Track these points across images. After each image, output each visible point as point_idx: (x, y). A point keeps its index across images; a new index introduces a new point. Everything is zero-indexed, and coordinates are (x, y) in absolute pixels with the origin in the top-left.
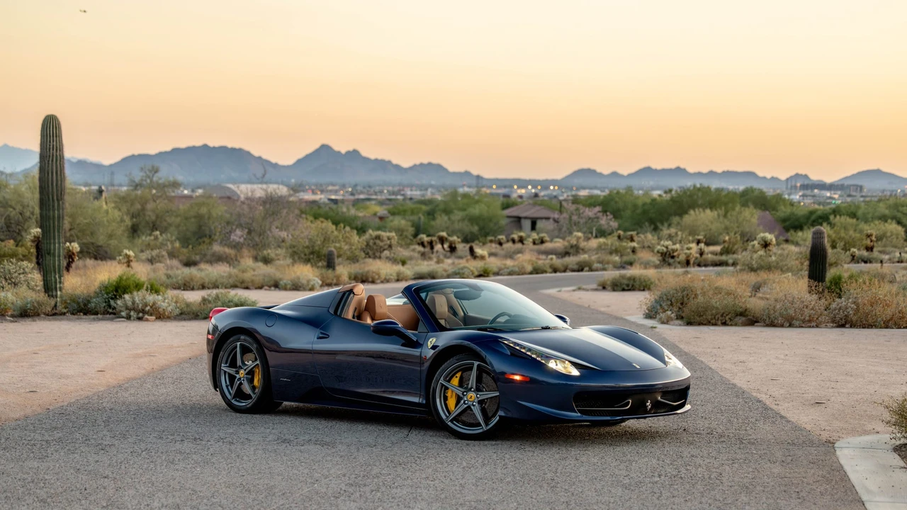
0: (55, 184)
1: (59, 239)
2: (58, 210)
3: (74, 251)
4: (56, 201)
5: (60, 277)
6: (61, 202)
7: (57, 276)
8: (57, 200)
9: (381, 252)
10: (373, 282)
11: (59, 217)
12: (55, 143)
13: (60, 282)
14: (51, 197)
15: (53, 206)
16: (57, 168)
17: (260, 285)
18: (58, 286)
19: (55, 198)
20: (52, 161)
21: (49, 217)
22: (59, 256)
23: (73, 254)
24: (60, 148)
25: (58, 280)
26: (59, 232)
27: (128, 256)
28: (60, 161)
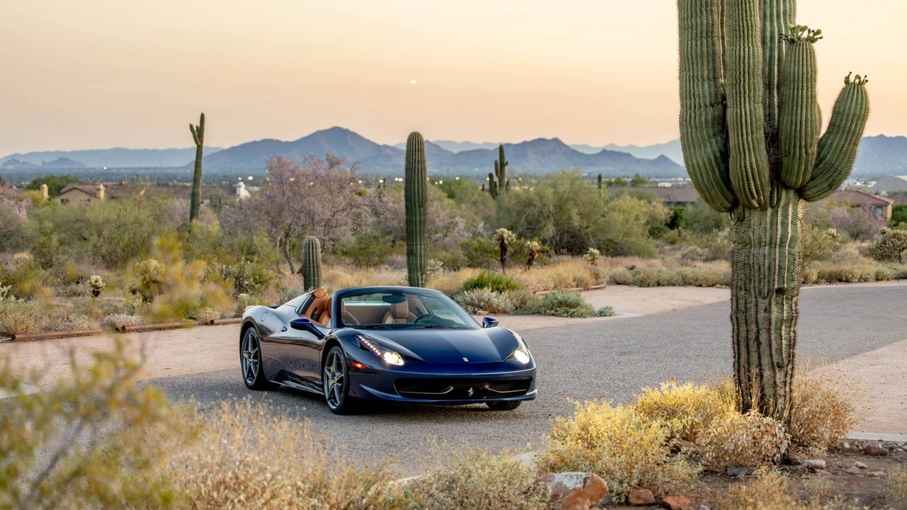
0: (416, 193)
1: (421, 241)
2: (420, 216)
3: (534, 249)
4: (417, 208)
5: (422, 275)
6: (422, 209)
7: (419, 274)
8: (419, 207)
9: (900, 251)
10: (847, 281)
11: (420, 222)
12: (417, 157)
13: (422, 279)
14: (413, 204)
15: (415, 213)
16: (418, 179)
17: (713, 283)
18: (420, 282)
19: (417, 205)
20: (415, 172)
21: (412, 222)
22: (421, 257)
23: (533, 251)
24: (422, 162)
25: (420, 278)
26: (420, 234)
27: (592, 254)
28: (422, 173)
